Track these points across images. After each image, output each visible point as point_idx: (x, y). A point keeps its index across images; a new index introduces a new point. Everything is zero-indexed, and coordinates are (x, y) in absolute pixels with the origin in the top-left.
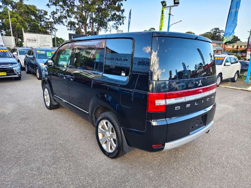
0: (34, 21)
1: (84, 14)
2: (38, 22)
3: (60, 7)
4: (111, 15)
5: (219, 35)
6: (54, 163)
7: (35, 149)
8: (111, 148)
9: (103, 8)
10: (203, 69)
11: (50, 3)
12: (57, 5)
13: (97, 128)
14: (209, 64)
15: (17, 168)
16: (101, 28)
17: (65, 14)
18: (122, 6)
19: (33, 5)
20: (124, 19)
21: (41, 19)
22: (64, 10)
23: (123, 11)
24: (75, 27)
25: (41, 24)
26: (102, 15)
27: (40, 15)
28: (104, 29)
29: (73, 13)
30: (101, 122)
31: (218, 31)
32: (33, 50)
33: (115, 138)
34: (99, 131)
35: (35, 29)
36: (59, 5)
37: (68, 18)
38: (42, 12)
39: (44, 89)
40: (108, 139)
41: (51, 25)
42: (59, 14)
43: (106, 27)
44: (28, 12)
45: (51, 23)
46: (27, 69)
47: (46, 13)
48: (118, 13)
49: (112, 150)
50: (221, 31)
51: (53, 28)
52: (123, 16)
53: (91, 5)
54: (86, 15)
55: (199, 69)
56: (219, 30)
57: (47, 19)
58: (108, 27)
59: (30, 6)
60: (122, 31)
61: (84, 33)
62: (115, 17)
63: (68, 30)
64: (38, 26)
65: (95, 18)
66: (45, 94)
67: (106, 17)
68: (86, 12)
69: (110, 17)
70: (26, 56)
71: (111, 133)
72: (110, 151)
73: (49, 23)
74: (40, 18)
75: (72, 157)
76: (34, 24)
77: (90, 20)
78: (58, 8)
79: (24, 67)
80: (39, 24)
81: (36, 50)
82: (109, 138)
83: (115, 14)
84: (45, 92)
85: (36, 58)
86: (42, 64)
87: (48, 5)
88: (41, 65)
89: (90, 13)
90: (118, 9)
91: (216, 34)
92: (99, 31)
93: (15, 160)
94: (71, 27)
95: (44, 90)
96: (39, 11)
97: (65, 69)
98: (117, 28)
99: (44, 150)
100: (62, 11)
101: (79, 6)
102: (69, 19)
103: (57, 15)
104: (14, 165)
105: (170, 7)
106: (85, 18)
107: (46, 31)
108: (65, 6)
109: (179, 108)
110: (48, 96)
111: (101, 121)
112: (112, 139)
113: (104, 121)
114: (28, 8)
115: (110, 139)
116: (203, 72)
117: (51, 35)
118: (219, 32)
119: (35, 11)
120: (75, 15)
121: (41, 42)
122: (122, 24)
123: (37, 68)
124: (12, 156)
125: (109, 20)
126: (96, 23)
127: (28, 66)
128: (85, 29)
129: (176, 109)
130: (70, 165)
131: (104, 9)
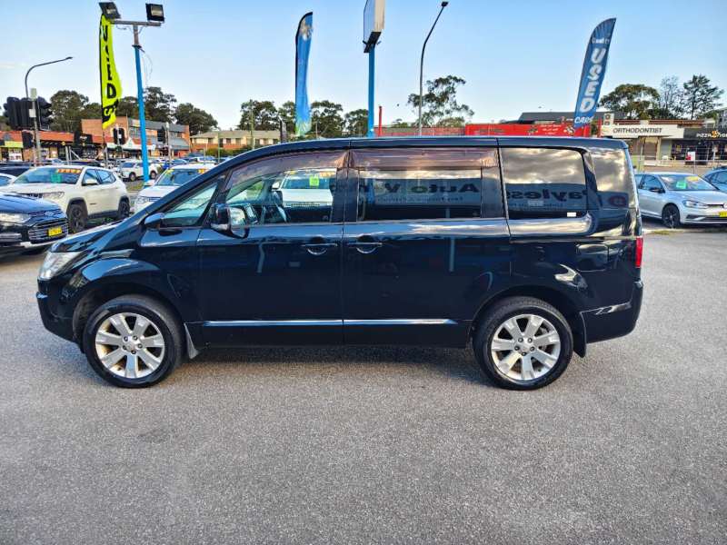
5: (164, 107)
31: (158, 95)
33: (556, 340)
34: (493, 348)
50: (168, 96)
56: (161, 93)
91: (155, 103)
105: (135, 24)
112: (537, 349)
113: (514, 320)
115: (534, 349)
118: (163, 101)
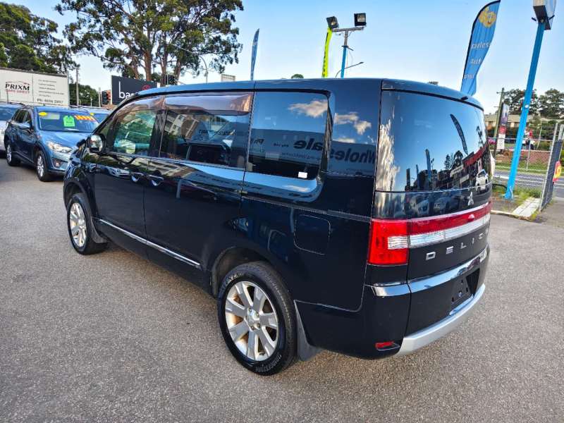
0: (22, 42)
1: (145, 33)
2: (31, 46)
3: (88, 14)
4: (210, 40)
6: (121, 391)
7: (66, 355)
8: (261, 349)
9: (189, 21)
10: (462, 166)
11: (63, 5)
12: (82, 9)
13: (223, 300)
14: (475, 153)
15: (25, 407)
16: (185, 67)
17: (100, 31)
18: (235, 21)
19: (23, 7)
20: (238, 49)
21: (39, 39)
22: (98, 21)
23: (236, 32)
24: (124, 61)
25: (39, 51)
26: (187, 40)
27: (40, 31)
28: (191, 70)
29: (120, 29)
30: (236, 286)
32: (29, 110)
33: (274, 324)
34: (227, 308)
35: (26, 62)
36: (85, 11)
37: (105, 40)
38: (43, 24)
39: (71, 206)
40: (253, 329)
41: (64, 54)
42: (85, 30)
43: (197, 65)
44: (8, 22)
45: (64, 49)
46: (12, 154)
47: (53, 27)
48: (224, 37)
49: (263, 354)
51: (68, 62)
52: (235, 43)
53: (161, 14)
54: (151, 36)
55: (454, 167)
57: (55, 40)
58: (200, 66)
59: (15, 7)
60: (234, 77)
61: (145, 78)
62: (218, 44)
63: (104, 66)
64: (33, 55)
65: (170, 45)
66: (71, 217)
67: (196, 42)
68: (149, 29)
69: (207, 44)
70: (9, 123)
71: (261, 313)
72: (258, 357)
73: (58, 51)
74: (39, 37)
75: (163, 373)
76: (25, 48)
77: (160, 48)
78: (83, 15)
79: (5, 149)
80: (35, 51)
81: (37, 111)
82: (256, 327)
83: (218, 39)
84: (72, 213)
85: (37, 129)
86: (52, 143)
87: (59, 8)
88: (51, 147)
89: (159, 32)
90: (225, 28)
92: (181, 74)
93: (17, 384)
94: (112, 60)
95: (69, 208)
96: (36, 20)
97: (130, 159)
98: (222, 69)
99: (90, 357)
100: (92, 23)
101: (134, 14)
102: (108, 44)
103: (79, 31)
104: (16, 399)
105: (346, 30)
106: (148, 42)
107: (51, 68)
108: (100, 12)
109: (432, 255)
110: (82, 222)
111: (235, 283)
112: (263, 328)
113: (243, 285)
114: (9, 12)
115: (260, 327)
116: (463, 174)
117: (66, 77)
119: (27, 20)
120: (123, 33)
121: (41, 94)
122: (234, 61)
123: (41, 152)
124: (9, 375)
125: (204, 51)
126: (172, 57)
127: (13, 149)
128: (148, 68)
129: (428, 258)
130: (162, 396)
131: (193, 27)
